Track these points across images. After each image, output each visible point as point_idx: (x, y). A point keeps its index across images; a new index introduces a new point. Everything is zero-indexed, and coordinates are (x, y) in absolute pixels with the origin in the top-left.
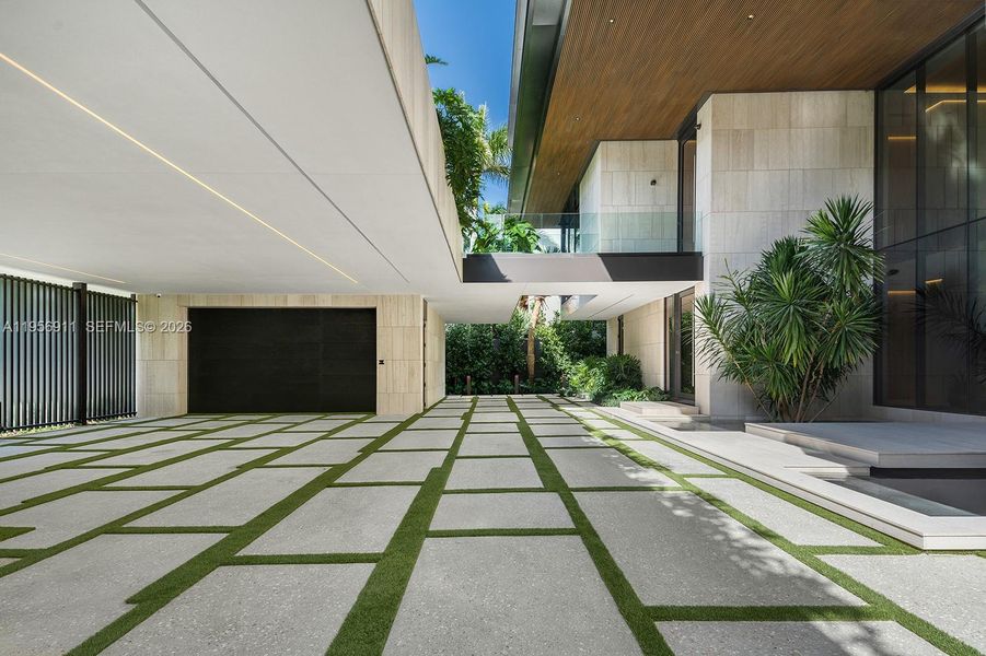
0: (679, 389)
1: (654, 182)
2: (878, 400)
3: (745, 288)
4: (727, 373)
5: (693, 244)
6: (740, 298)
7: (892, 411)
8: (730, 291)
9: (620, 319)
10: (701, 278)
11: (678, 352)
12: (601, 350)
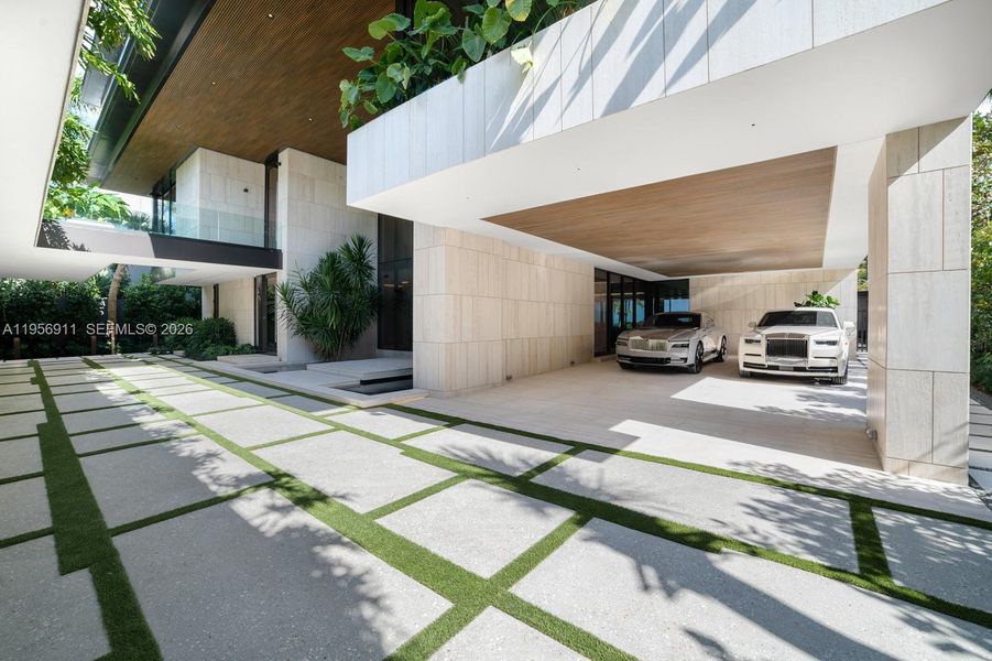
0: (266, 343)
1: (246, 190)
2: (380, 347)
3: (308, 280)
4: (297, 333)
5: (275, 243)
6: (305, 286)
7: (385, 351)
8: (298, 281)
9: (216, 287)
10: (281, 268)
11: (265, 318)
12: (196, 312)
